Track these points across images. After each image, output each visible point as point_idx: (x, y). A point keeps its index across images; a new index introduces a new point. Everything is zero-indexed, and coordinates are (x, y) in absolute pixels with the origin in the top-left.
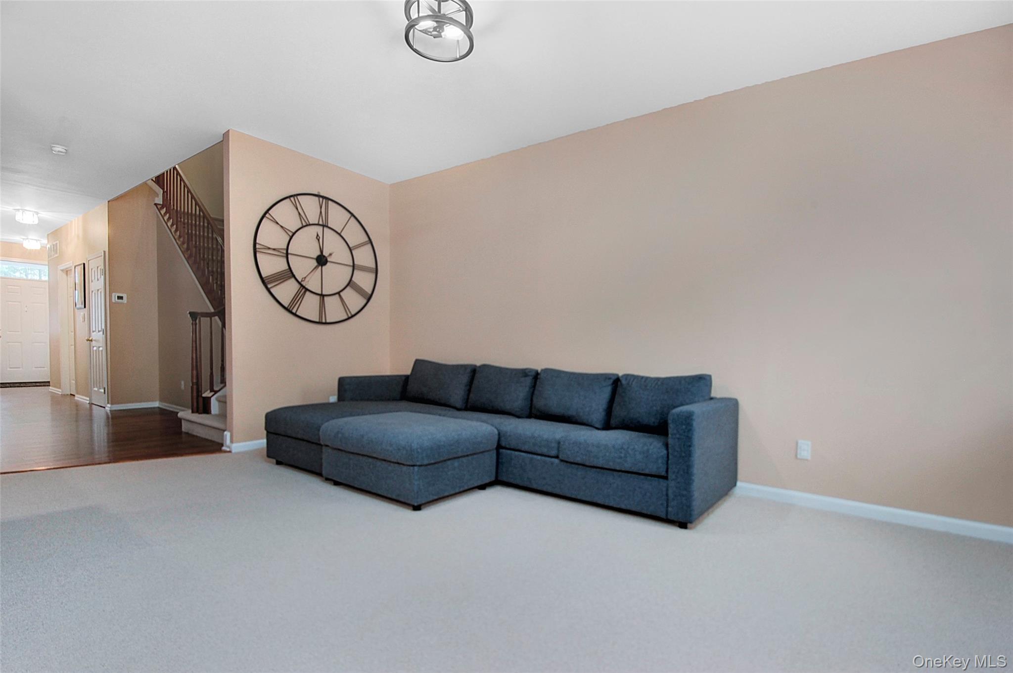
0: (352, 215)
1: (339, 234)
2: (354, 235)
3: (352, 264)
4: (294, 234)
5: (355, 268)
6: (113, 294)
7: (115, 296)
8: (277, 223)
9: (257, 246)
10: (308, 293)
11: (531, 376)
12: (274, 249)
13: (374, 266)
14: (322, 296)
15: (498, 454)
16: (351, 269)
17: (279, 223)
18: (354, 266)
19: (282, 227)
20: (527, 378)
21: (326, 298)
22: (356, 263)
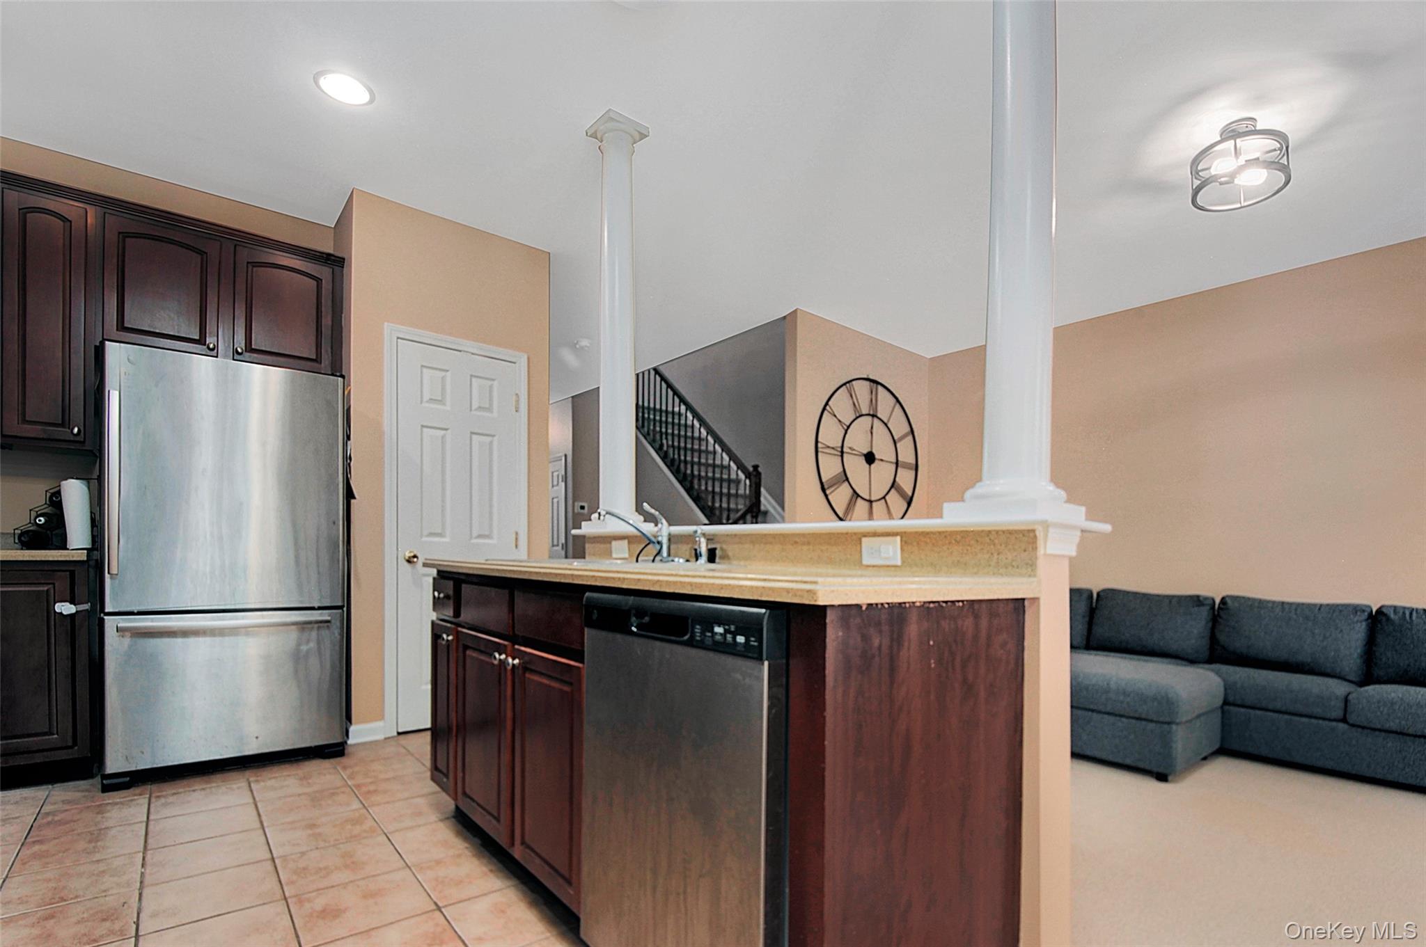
0: (898, 401)
1: (886, 424)
2: (899, 427)
3: (894, 461)
4: (848, 427)
5: (899, 465)
6: (576, 504)
7: (578, 504)
8: (835, 416)
9: (820, 445)
10: (859, 499)
11: (1208, 605)
12: (833, 448)
13: (913, 462)
14: (871, 502)
15: (1223, 712)
16: (894, 467)
17: (837, 416)
18: (897, 463)
19: (840, 421)
20: (1202, 608)
21: (874, 504)
22: (899, 459)
